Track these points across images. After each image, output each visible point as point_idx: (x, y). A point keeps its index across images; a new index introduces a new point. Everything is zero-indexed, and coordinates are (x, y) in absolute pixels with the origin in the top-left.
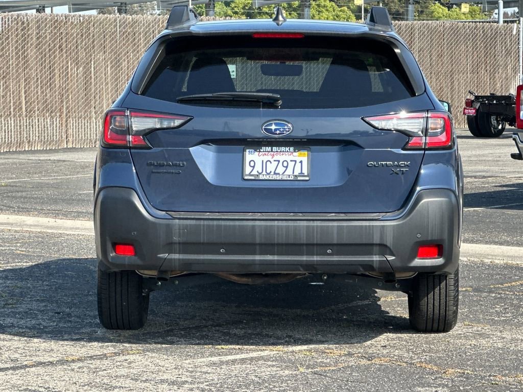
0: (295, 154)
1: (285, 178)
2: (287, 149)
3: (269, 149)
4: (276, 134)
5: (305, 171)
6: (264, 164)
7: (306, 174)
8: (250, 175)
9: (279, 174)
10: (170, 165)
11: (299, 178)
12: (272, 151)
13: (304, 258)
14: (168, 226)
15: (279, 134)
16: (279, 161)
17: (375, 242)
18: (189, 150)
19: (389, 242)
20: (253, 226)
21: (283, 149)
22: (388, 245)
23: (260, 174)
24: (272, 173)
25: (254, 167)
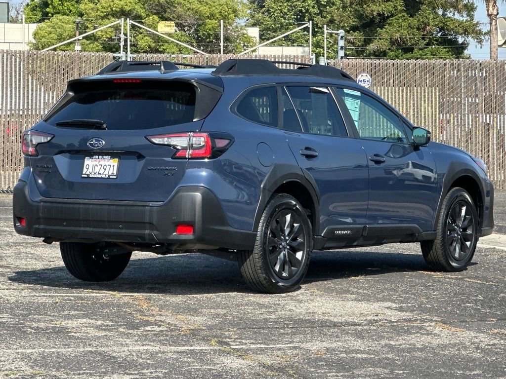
0: (112, 160)
1: (103, 176)
2: (107, 157)
3: (97, 157)
4: (95, 147)
5: (115, 173)
6: (94, 167)
7: (115, 174)
8: (85, 174)
9: (100, 174)
10: (44, 167)
11: (111, 177)
12: (99, 158)
13: (107, 230)
14: (38, 206)
15: (97, 147)
16: (102, 165)
17: (146, 221)
18: (52, 157)
19: (155, 221)
20: (79, 208)
21: (105, 157)
22: (154, 223)
23: (91, 173)
24: (97, 173)
25: (88, 169)
